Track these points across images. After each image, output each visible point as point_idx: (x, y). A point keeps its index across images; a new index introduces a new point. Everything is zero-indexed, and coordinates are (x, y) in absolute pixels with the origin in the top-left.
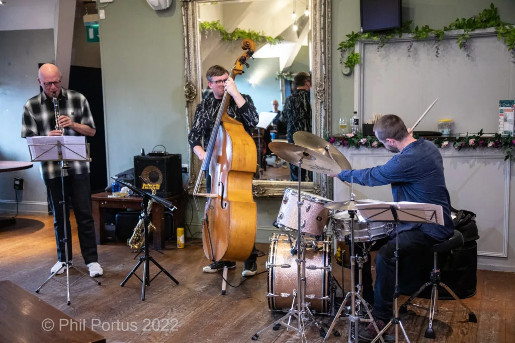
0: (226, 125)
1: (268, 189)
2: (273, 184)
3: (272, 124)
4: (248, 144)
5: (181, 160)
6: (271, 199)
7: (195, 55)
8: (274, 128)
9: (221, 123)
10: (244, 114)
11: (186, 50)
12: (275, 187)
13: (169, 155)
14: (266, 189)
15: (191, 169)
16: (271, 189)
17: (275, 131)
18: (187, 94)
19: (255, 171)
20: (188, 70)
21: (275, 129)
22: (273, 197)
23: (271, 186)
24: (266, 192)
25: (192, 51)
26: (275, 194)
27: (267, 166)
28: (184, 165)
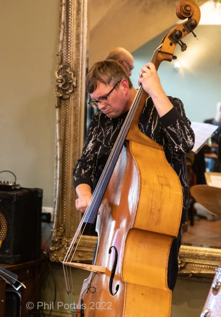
0: (134, 147)
1: (192, 261)
2: (201, 253)
3: (210, 143)
4: (168, 185)
5: (41, 199)
6: (195, 279)
7: (78, 19)
8: (213, 150)
9: (126, 143)
10: (169, 127)
11: (64, 8)
12: (204, 259)
13: (21, 189)
14: (187, 260)
15: (58, 216)
16: (196, 261)
17: (214, 156)
18: (60, 85)
19: (175, 233)
20: (65, 43)
21: (215, 152)
22: (199, 277)
23: (197, 257)
24: (188, 266)
25: (73, 11)
26: (203, 272)
27: (196, 218)
28: (46, 209)
